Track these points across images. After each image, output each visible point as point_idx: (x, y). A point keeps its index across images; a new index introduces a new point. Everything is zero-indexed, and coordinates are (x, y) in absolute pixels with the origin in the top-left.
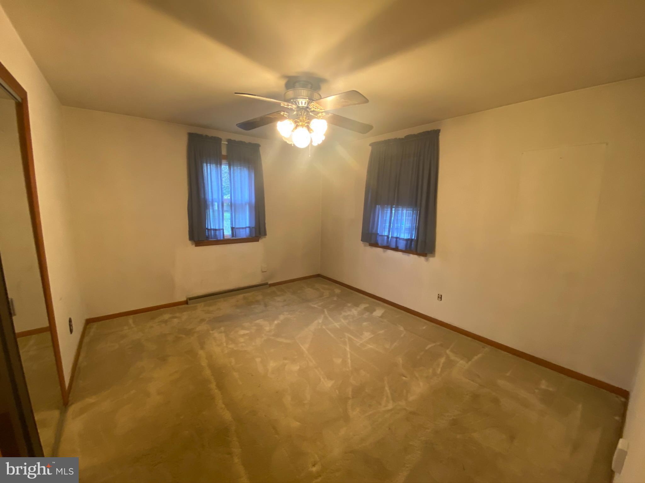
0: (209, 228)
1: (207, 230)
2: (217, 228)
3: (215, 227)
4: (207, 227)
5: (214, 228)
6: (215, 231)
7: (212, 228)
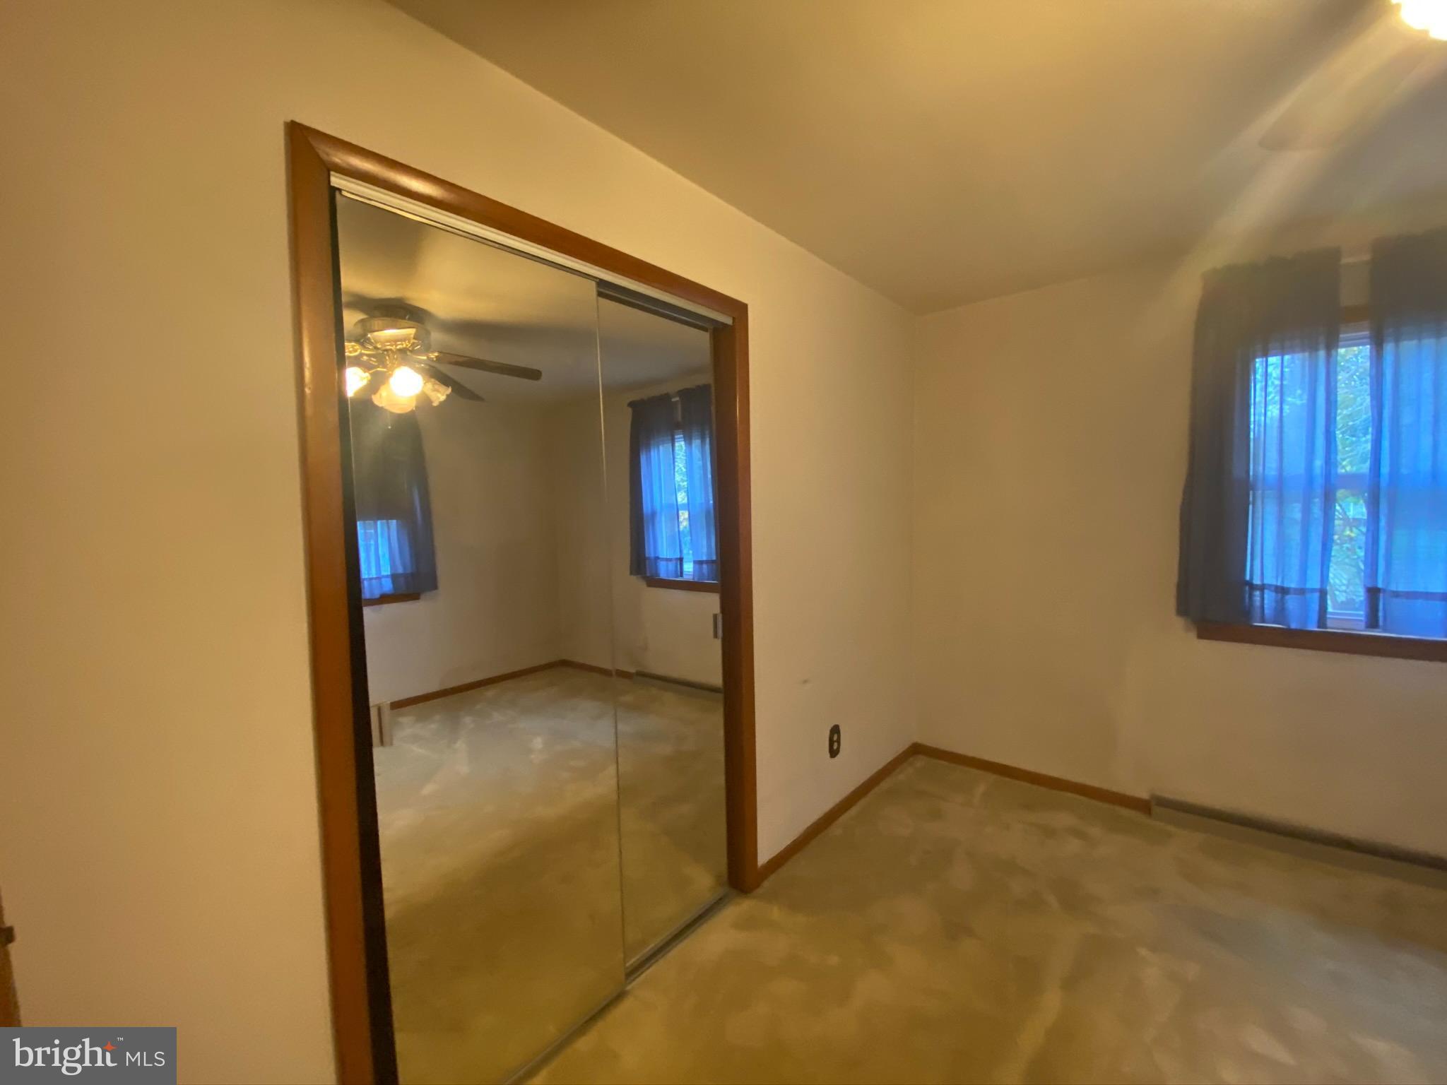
0: (1257, 581)
1: (1247, 588)
2: (1292, 584)
3: (1283, 582)
4: (1248, 578)
5: (1279, 584)
6: (1280, 595)
7: (1270, 579)
